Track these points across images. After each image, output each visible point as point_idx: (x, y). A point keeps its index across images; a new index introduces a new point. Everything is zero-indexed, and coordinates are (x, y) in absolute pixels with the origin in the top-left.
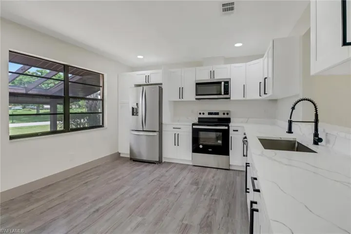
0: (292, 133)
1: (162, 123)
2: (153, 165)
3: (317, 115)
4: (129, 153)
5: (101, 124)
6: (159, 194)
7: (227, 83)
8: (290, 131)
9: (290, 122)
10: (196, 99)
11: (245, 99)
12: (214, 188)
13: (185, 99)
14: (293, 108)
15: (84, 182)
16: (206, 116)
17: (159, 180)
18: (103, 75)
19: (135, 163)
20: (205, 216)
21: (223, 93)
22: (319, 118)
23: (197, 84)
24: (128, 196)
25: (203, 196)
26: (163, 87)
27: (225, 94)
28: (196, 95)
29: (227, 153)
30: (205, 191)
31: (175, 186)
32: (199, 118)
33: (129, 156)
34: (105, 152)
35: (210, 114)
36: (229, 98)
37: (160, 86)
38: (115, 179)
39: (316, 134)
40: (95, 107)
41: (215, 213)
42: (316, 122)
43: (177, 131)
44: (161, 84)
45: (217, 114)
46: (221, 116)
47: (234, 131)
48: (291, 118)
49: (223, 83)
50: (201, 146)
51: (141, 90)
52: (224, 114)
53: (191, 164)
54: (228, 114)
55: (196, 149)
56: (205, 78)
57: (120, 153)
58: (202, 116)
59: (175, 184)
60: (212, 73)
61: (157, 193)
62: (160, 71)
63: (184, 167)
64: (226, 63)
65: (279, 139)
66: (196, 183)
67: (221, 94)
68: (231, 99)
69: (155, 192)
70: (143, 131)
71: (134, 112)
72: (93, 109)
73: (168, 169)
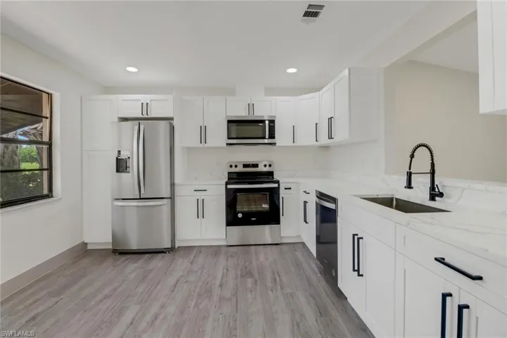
0: (412, 188)
1: (174, 184)
2: (160, 255)
3: (433, 165)
4: (111, 241)
5: (46, 192)
6: (201, 307)
7: (272, 122)
8: (409, 186)
9: (410, 175)
10: (228, 144)
11: (295, 144)
12: (276, 275)
13: (208, 145)
14: (412, 156)
15: (27, 318)
16: (240, 169)
17: (187, 282)
18: (50, 95)
19: (124, 258)
20: (293, 326)
21: (267, 137)
22: (436, 168)
23: (229, 122)
24: (144, 324)
25: (270, 292)
26: (175, 123)
27: (270, 138)
28: (229, 138)
29: (278, 222)
30: (269, 284)
31: (221, 286)
32: (229, 173)
33: (110, 247)
34: (59, 245)
35: (245, 166)
36: (275, 144)
37: (171, 121)
38: (99, 297)
39: (433, 188)
40: (12, 157)
41: (303, 316)
42: (433, 173)
43: (200, 195)
44: (172, 119)
45: (256, 166)
46: (261, 168)
47: (286, 189)
48: (410, 169)
49: (267, 122)
50: (240, 215)
51: (137, 127)
52: (265, 166)
53: (224, 243)
54: (270, 166)
55: (232, 221)
56: (241, 113)
57: (86, 244)
58: (234, 170)
59: (218, 282)
60: (251, 107)
61: (196, 305)
62: (170, 97)
63: (215, 250)
64: (267, 94)
65: (376, 197)
66: (247, 273)
67: (264, 138)
68: (277, 145)
69: (193, 304)
70: (141, 199)
71: (121, 166)
72: (6, 164)
73: (192, 257)
